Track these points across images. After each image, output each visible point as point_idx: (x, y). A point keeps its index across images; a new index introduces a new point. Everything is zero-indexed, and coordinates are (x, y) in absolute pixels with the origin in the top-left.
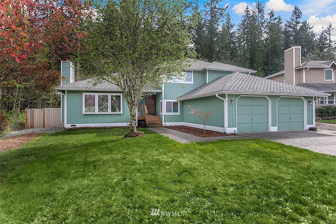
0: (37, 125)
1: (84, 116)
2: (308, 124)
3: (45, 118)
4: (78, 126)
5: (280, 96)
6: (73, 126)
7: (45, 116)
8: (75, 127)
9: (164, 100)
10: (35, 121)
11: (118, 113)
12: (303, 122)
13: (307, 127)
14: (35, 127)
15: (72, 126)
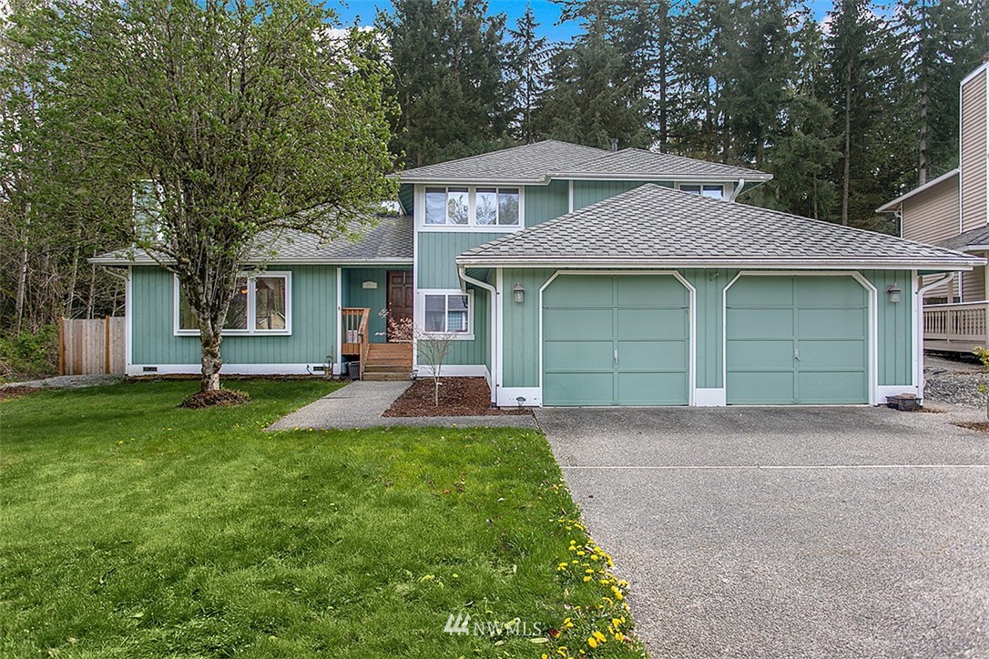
0: (89, 366)
1: (179, 340)
2: (883, 382)
3: (111, 345)
4: (165, 369)
5: (738, 271)
6: (150, 369)
7: (111, 342)
8: (155, 373)
9: (419, 290)
10: (84, 353)
11: (275, 331)
12: (865, 372)
13: (879, 393)
14: (84, 371)
15: (145, 369)
